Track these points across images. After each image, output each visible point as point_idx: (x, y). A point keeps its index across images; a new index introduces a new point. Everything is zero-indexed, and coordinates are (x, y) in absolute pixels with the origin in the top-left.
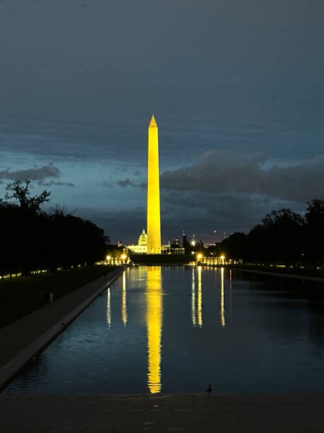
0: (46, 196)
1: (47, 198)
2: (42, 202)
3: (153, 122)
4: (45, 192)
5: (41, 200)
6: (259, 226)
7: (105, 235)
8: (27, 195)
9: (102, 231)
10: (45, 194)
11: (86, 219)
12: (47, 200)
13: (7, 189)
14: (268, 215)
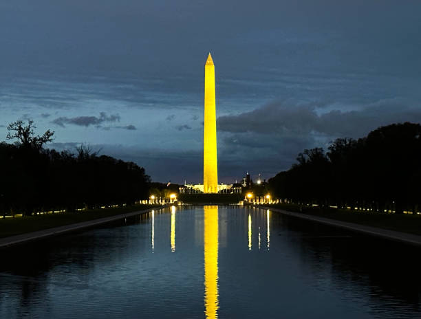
0: (49, 136)
1: (50, 138)
2: (45, 141)
3: (210, 60)
4: (48, 132)
5: (43, 140)
6: (296, 165)
7: (146, 174)
8: (31, 135)
9: (143, 170)
10: (48, 134)
11: (118, 159)
12: (50, 140)
13: (9, 129)
14: (300, 154)
